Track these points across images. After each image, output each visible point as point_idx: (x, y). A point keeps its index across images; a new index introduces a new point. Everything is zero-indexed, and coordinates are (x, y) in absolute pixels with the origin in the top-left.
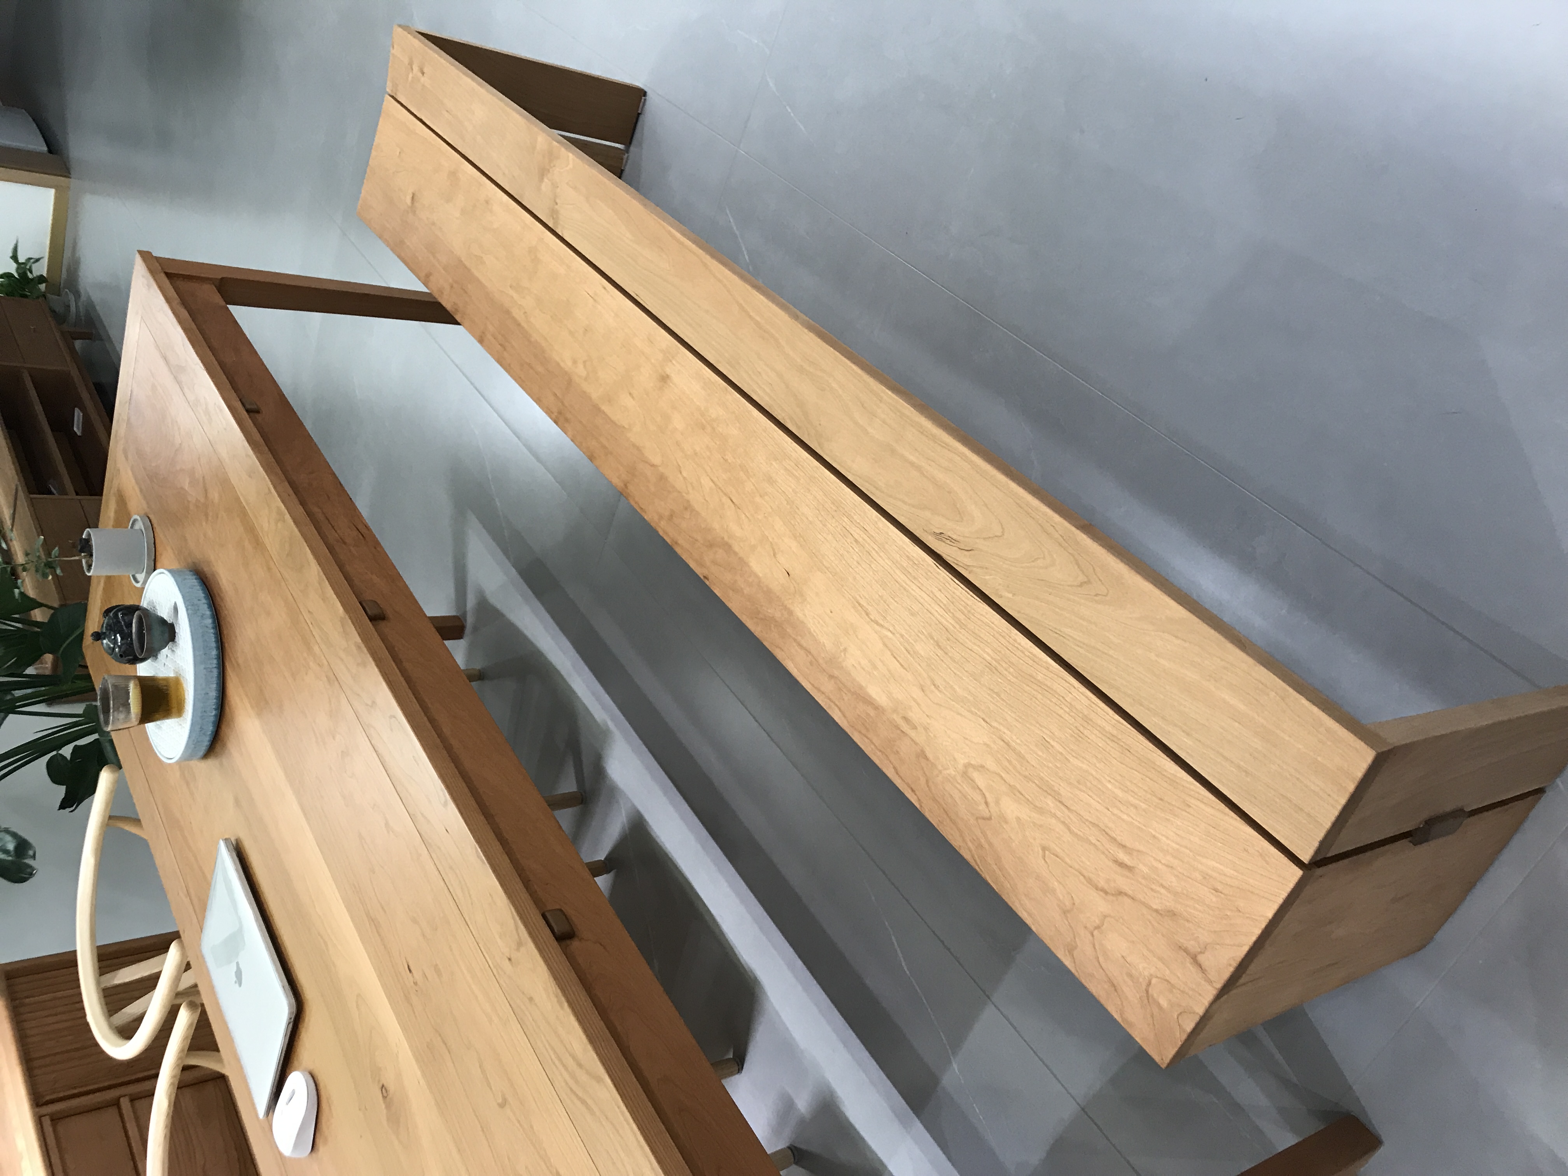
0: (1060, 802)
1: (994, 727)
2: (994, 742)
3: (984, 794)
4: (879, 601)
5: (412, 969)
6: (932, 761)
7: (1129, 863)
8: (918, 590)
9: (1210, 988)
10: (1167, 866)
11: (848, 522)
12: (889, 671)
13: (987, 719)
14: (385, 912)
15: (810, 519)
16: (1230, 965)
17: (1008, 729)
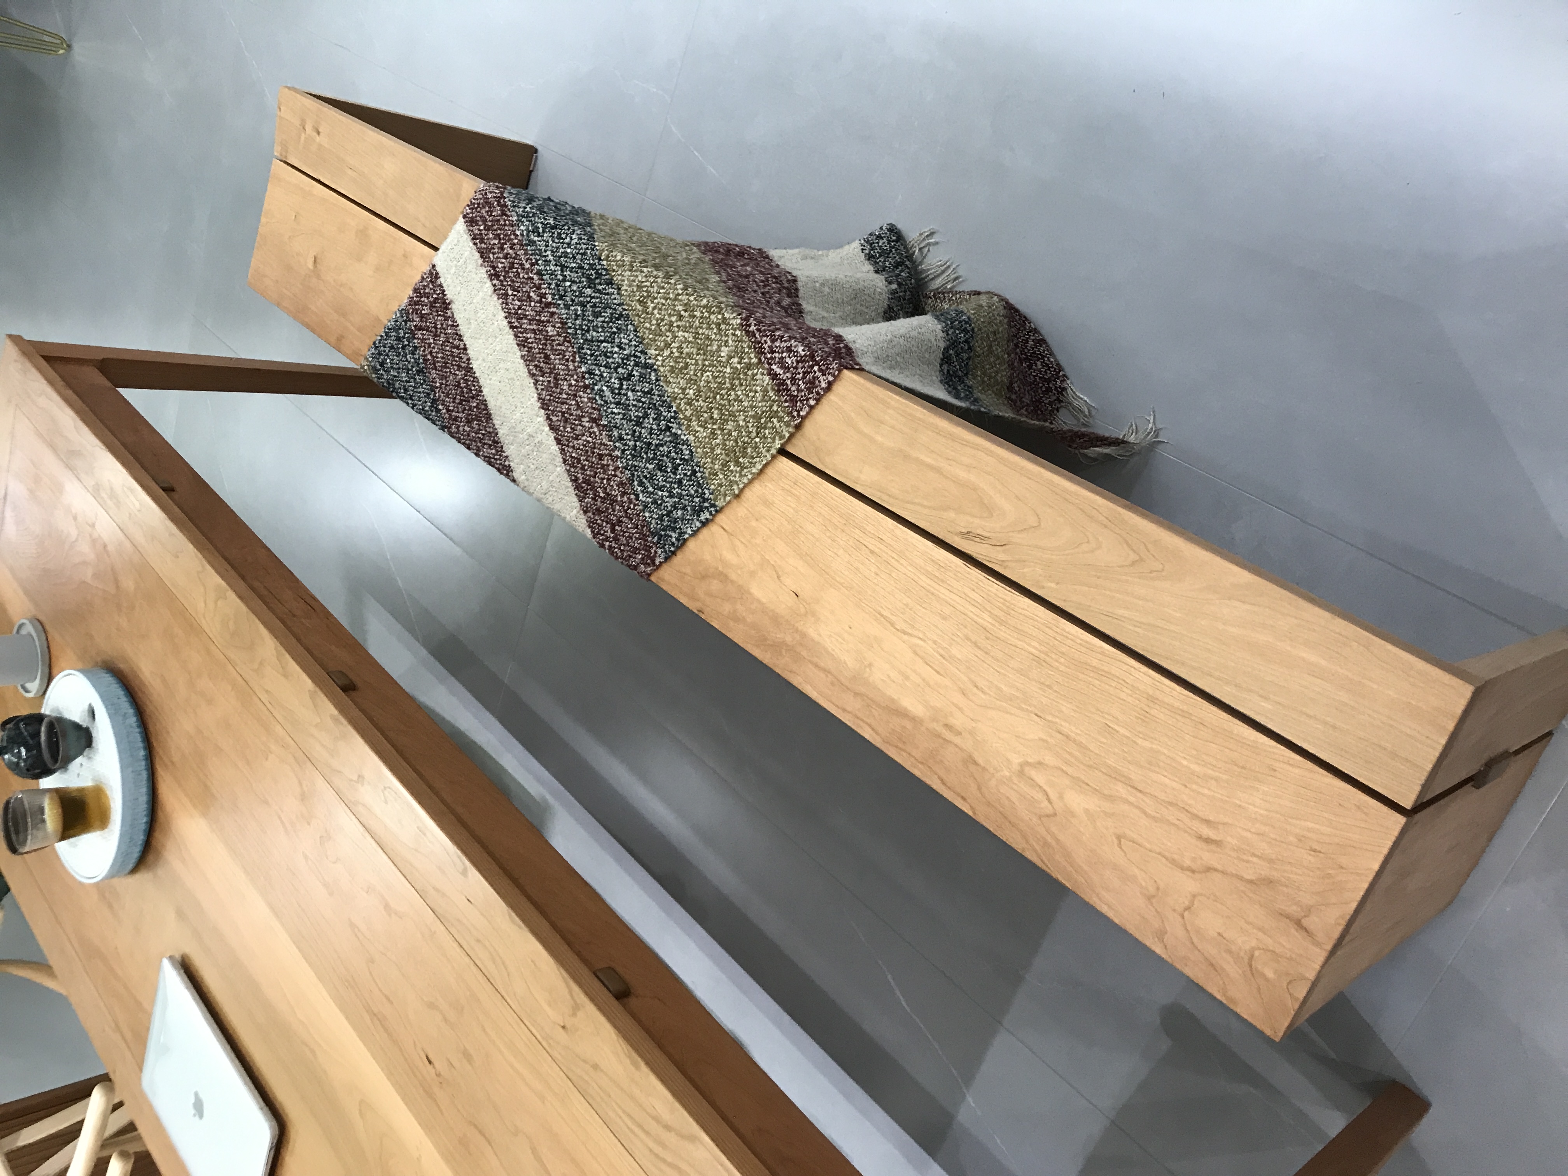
0: (1133, 787)
1: (1049, 721)
2: (1052, 737)
3: (1045, 791)
4: (904, 609)
5: (432, 1060)
6: (982, 764)
7: (1214, 837)
8: (947, 593)
9: (1318, 950)
10: (1258, 834)
11: (862, 535)
12: (924, 680)
13: (1039, 714)
14: (392, 1003)
15: (817, 536)
16: (1339, 924)
17: (1065, 721)
